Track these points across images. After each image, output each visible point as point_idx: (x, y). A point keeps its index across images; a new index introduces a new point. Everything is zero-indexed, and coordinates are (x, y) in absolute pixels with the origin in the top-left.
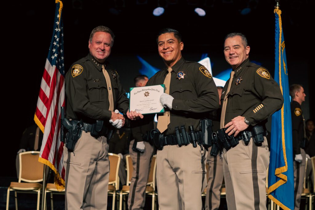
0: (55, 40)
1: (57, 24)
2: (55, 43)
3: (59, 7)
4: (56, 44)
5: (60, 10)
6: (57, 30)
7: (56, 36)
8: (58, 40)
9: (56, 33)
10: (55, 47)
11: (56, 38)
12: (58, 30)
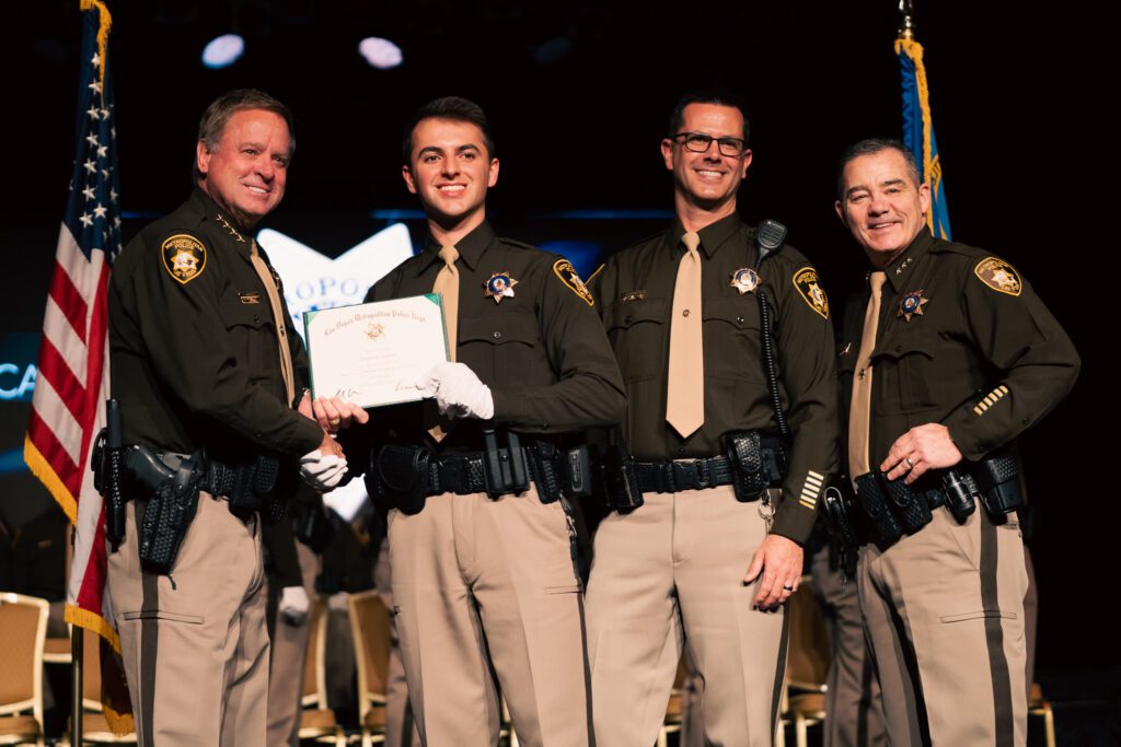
0: (91, 153)
1: (92, 90)
2: (90, 166)
3: (97, 26)
4: (96, 167)
5: (102, 37)
6: (93, 112)
7: (92, 139)
8: (102, 151)
9: (94, 126)
10: (93, 180)
11: (96, 148)
12: (101, 115)
